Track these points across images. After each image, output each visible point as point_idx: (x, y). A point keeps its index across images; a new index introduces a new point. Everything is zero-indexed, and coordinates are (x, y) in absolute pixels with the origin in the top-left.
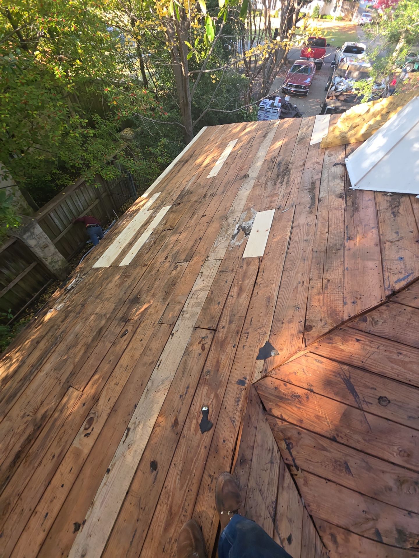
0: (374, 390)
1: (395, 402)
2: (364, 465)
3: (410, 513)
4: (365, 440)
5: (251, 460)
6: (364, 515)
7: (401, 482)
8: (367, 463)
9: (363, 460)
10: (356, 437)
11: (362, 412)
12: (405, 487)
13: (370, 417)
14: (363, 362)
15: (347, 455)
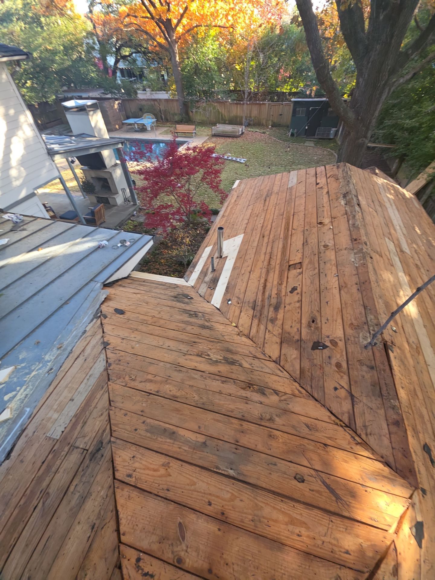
0: (311, 489)
1: (290, 477)
2: (298, 429)
3: (261, 403)
4: (304, 445)
5: (388, 425)
6: (288, 402)
7: (271, 420)
8: (297, 430)
9: (300, 432)
10: (311, 448)
11: (313, 467)
12: (268, 417)
13: (306, 463)
14: (332, 521)
15: (312, 435)
